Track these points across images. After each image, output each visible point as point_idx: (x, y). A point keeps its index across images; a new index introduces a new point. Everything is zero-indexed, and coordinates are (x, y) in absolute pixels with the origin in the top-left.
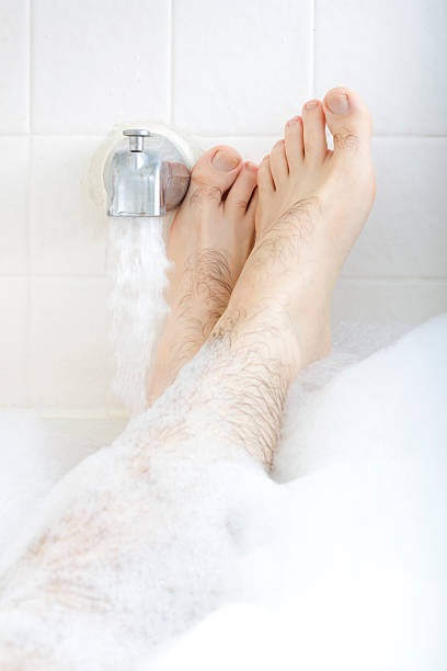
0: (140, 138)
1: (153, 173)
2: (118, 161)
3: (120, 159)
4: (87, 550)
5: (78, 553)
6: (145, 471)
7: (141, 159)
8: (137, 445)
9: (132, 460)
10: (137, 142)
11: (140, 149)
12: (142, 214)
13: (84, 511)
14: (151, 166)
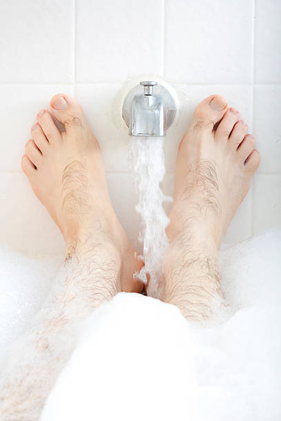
0: (151, 87)
1: (159, 109)
2: (137, 102)
3: (138, 99)
4: (23, 401)
5: (18, 404)
6: (47, 347)
7: (151, 100)
8: (38, 334)
9: (38, 342)
10: (149, 89)
11: (150, 94)
12: (153, 135)
13: (16, 379)
14: (158, 105)
